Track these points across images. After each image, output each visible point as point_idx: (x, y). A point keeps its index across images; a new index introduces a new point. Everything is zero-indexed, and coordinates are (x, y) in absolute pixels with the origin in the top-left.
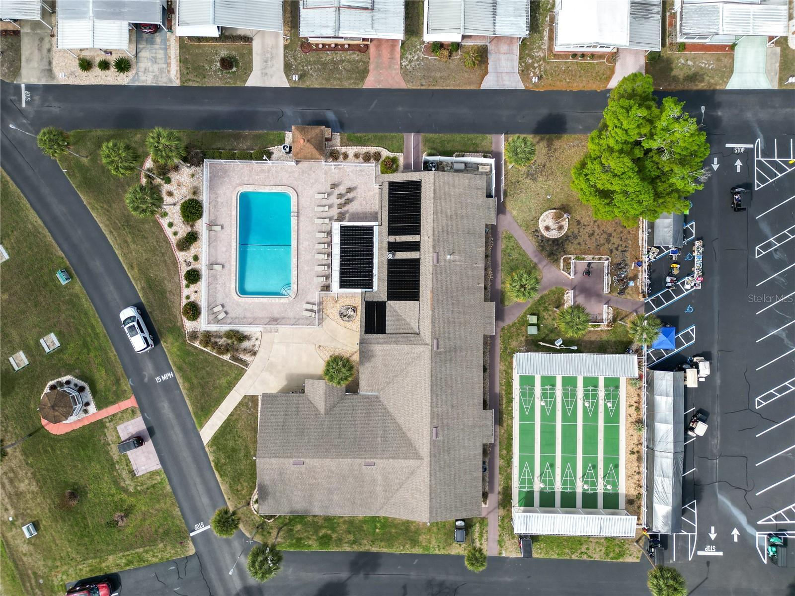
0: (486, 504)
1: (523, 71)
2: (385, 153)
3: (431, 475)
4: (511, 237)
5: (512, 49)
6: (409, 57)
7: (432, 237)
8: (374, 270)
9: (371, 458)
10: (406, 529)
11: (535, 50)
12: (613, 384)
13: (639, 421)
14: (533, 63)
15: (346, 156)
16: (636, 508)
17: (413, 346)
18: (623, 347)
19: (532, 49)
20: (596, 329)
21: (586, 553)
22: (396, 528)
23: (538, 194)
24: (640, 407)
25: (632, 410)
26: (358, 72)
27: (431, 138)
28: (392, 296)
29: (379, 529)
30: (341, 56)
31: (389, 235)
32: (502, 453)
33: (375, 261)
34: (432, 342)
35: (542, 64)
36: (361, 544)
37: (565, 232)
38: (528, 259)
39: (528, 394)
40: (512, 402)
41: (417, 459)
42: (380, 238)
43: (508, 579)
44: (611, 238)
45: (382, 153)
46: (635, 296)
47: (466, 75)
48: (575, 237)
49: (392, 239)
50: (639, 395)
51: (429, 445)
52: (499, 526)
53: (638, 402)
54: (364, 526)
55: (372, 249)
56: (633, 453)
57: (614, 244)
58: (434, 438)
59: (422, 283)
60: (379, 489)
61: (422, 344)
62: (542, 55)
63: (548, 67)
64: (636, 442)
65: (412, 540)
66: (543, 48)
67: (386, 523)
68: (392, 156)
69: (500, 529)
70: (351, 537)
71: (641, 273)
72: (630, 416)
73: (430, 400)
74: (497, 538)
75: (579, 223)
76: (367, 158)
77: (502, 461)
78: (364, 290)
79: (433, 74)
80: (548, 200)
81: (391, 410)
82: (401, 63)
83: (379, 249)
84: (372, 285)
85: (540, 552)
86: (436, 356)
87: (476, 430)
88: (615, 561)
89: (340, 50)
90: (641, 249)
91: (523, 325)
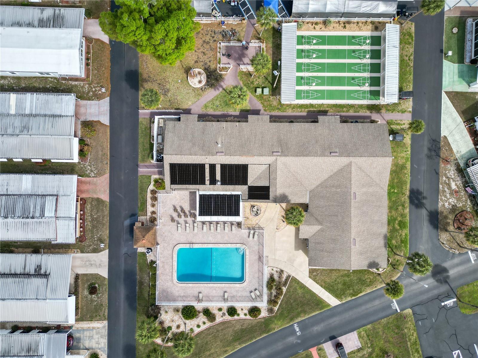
0: (378, 121)
1: (98, 98)
2: (151, 187)
3: (362, 156)
4: (206, 105)
5: (83, 105)
6: (89, 171)
7: (206, 156)
8: (228, 194)
9: (351, 195)
10: (395, 172)
11: (84, 90)
12: (301, 40)
13: (325, 23)
14: (92, 91)
15: (153, 213)
16: (380, 25)
17: (277, 168)
18: (277, 33)
19: (83, 92)
20: (265, 50)
21: (409, 57)
22: (394, 179)
23: (178, 88)
24: (315, 22)
25: (317, 27)
26: (99, 205)
27: (142, 157)
28: (245, 182)
29: (395, 190)
30: (88, 216)
31: (205, 184)
32: (345, 111)
33: (222, 193)
34: (275, 156)
35: (93, 86)
36: (405, 202)
37: (203, 71)
38: (220, 95)
39: (307, 94)
40: (312, 104)
41: (351, 166)
42: (207, 190)
43: (426, 107)
44: (206, 41)
45: (151, 189)
46: (243, 25)
47: (100, 135)
48: (206, 64)
49: (207, 182)
50: (308, 23)
51: (342, 158)
52: (392, 112)
53: (312, 23)
54: (393, 199)
55: (214, 195)
56: (345, 27)
57: (210, 39)
58: (337, 154)
59: (236, 163)
60: (371, 190)
61: (276, 162)
62: (87, 86)
63: (95, 82)
64: (338, 25)
65: (402, 169)
66: (82, 85)
67: (391, 186)
68: (153, 183)
69: (394, 112)
70: (400, 208)
71: (229, 22)
72: (321, 29)
73: (313, 157)
74: (400, 114)
75: (196, 62)
76: (155, 199)
77: (350, 111)
78: (241, 200)
79: (100, 156)
80: (181, 81)
81: (319, 182)
82: (93, 177)
83: (214, 190)
84: (238, 195)
85: (409, 86)
86: (284, 154)
87: (331, 127)
88: (414, 38)
89: (84, 217)
90: (213, 22)
91: (263, 97)
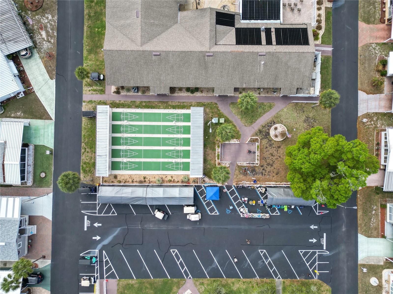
0: (113, 93)
1: (369, 115)
2: (321, 33)
3: (132, 51)
4: (271, 108)
5: (382, 108)
6: (377, 48)
7: (275, 51)
8: (254, 21)
9: (141, 15)
10: (98, 47)
11: (381, 122)
12: (185, 167)
13: (163, 181)
14: (374, 121)
15: (319, 9)
16: (112, 180)
17: (209, 40)
18: (207, 173)
19: (382, 120)
20: (216, 157)
21: (85, 151)
22: (98, 40)
23: (296, 123)
24: (171, 183)
25: (169, 178)
26: (368, 18)
27: (329, 61)
28: (238, 31)
29: (98, 30)
30: (378, 7)
31: (275, 29)
32: (143, 103)
33: (259, 21)
34: (212, 52)
35: (373, 126)
36: (88, 20)
37: (273, 139)
38: (257, 118)
39: (178, 118)
40: (173, 109)
41: (141, 43)
42: (272, 24)
43: (69, 107)
44: (270, 166)
45: (321, 31)
46: (236, 180)
47: (366, 82)
48: (270, 145)
49: (273, 30)
50: (178, 182)
51: (150, 50)
52: (101, 101)
53: (174, 181)
54: (99, 22)
55: (266, 19)
56: (145, 178)
57: (267, 168)
58: (154, 53)
59: (247, 46)
60: (122, 22)
61: (210, 46)
62: (378, 126)
63: (371, 129)
64: (151, 180)
65: (91, 50)
66: (383, 126)
67: (101, 35)
68: (319, 37)
69: (99, 101)
70: (92, 14)
71: (249, 183)
72: (166, 177)
73: (176, 50)
74: (93, 100)
75: (279, 147)
76: (319, 21)
77: (139, 103)
78: (241, 14)
79: (367, 62)
80: (293, 129)
81: (169, 30)
82: (373, 43)
83: (266, 24)
84: (244, 20)
85: (86, 124)
86: (203, 54)
87: (158, 83)
88: (81, 168)
89: (382, 6)
90: (264, 183)
91: (219, 116)
